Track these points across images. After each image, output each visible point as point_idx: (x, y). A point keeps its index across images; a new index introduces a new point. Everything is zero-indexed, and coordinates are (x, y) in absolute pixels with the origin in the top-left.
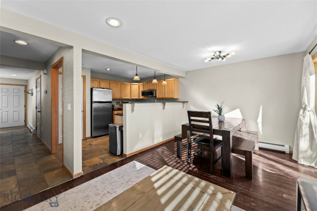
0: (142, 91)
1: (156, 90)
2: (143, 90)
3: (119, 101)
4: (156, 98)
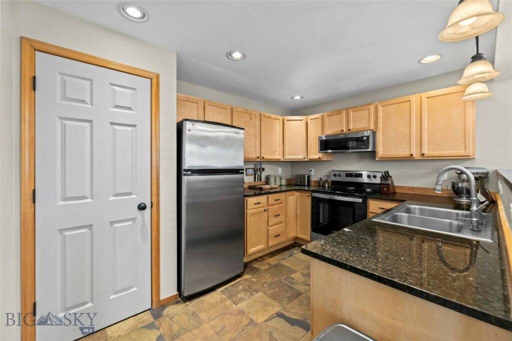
1: (374, 133)
4: (375, 159)
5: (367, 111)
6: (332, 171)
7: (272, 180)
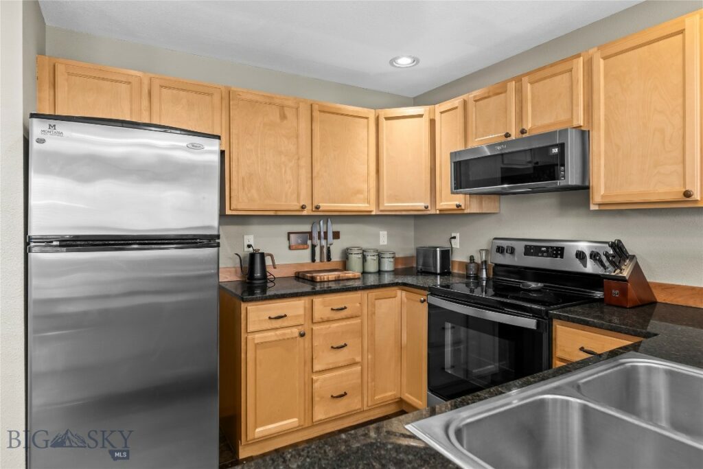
0: (453, 155)
1: (584, 136)
2: (460, 148)
3: (307, 228)
4: (589, 206)
5: (566, 76)
6: (495, 239)
7: (355, 260)
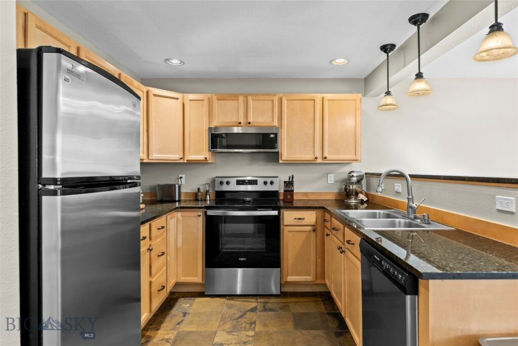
4: (278, 161)
5: (270, 102)
6: (217, 177)
